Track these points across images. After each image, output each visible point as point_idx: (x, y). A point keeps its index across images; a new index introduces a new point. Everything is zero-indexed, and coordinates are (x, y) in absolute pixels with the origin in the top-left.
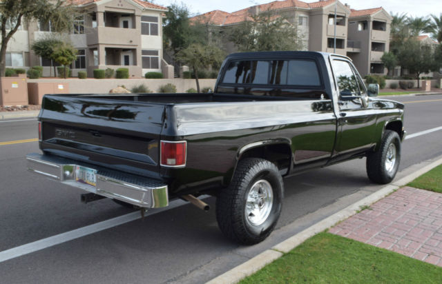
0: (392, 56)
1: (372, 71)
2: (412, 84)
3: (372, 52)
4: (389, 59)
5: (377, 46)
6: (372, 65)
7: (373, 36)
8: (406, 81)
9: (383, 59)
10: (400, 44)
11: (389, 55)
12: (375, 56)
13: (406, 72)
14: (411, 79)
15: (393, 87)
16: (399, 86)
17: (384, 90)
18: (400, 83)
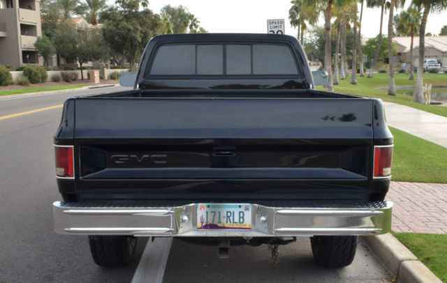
0: (48, 41)
1: (25, 61)
2: (76, 75)
3: (22, 36)
4: (46, 45)
5: (27, 29)
6: (25, 53)
7: (21, 17)
8: (69, 72)
9: (36, 45)
10: (54, 26)
11: (44, 41)
12: (27, 42)
13: (62, 62)
14: (72, 69)
15: (55, 80)
16: (61, 79)
17: (46, 83)
18: (63, 75)
